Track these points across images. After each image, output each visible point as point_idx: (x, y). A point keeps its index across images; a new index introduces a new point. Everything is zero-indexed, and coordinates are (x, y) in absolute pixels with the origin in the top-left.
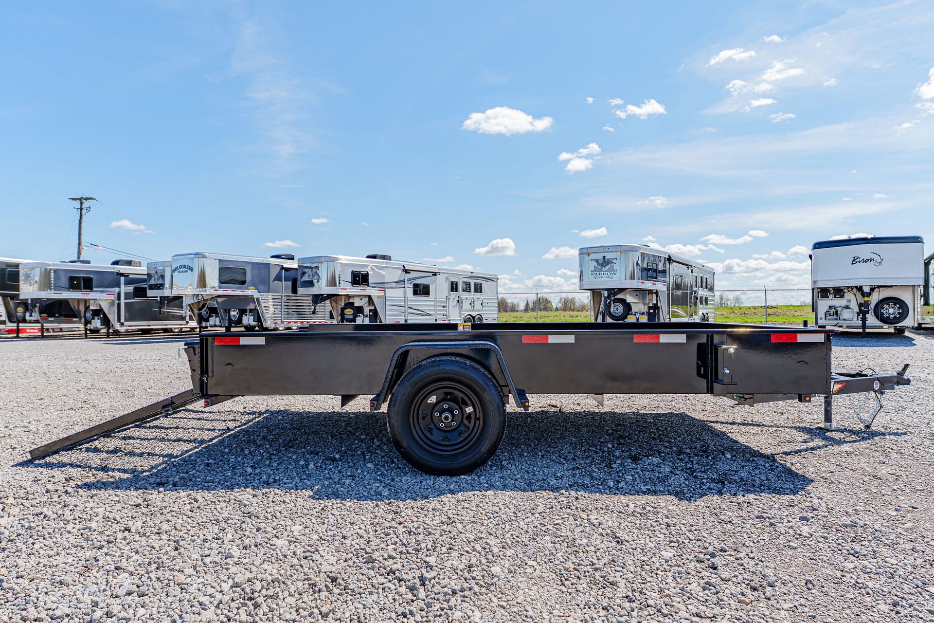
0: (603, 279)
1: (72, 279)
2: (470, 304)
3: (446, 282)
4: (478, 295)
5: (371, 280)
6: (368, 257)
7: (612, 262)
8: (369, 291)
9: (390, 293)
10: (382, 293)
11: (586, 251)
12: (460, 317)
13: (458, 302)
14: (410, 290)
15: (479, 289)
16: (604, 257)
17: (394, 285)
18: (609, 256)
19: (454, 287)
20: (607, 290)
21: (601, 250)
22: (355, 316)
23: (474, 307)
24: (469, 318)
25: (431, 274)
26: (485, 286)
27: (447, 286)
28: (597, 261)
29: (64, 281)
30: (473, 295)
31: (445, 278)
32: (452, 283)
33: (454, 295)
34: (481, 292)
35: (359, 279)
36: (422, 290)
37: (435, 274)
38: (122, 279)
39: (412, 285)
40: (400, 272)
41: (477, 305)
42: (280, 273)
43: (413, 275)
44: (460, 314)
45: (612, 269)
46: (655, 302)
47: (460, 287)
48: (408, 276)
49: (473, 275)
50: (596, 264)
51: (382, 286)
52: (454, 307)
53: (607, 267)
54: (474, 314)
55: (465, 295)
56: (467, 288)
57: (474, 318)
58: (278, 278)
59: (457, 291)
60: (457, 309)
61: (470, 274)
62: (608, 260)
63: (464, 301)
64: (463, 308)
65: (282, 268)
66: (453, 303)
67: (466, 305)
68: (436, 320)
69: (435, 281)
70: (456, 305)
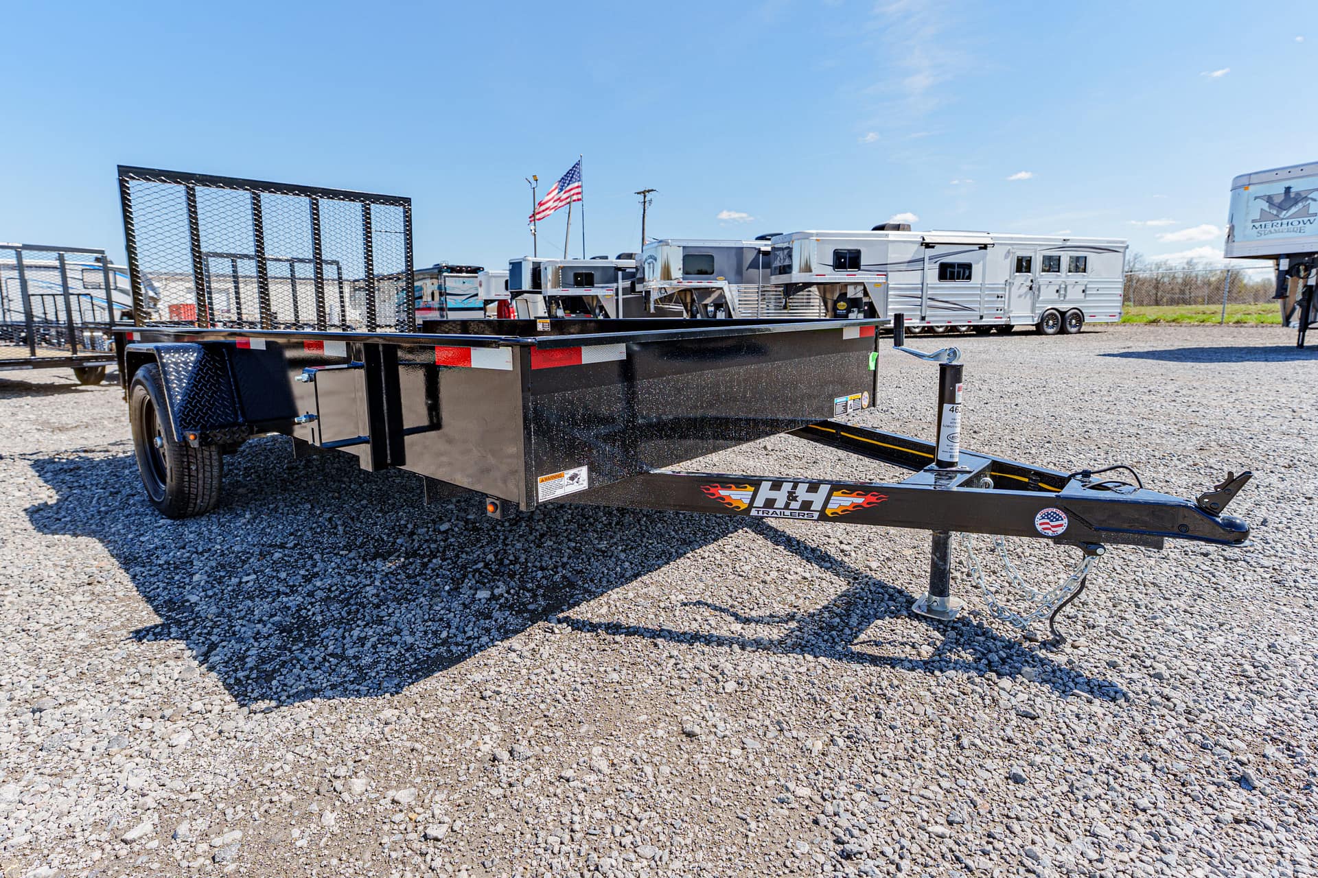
0: (1281, 235)
1: (576, 275)
2: (1057, 291)
3: (1006, 257)
4: (1078, 277)
5: (864, 261)
6: (875, 229)
7: (1306, 198)
8: (859, 276)
9: (895, 279)
10: (882, 279)
11: (1245, 181)
12: (1033, 311)
13: (1031, 288)
14: (933, 273)
15: (1079, 265)
16: (1288, 189)
17: (903, 267)
18: (1298, 186)
19: (1023, 265)
20: (1288, 256)
21: (1284, 174)
22: (849, 311)
23: (1065, 296)
24: (1052, 314)
25: (976, 247)
26: (1094, 259)
27: (1011, 263)
28: (1269, 199)
29: (571, 279)
30: (1065, 277)
31: (1005, 251)
32: (1020, 259)
33: (1022, 278)
34: (1084, 271)
35: (847, 260)
36: (953, 272)
37: (984, 247)
38: (620, 273)
39: (937, 265)
40: (916, 246)
41: (1074, 293)
42: (757, 258)
43: (938, 250)
44: (1036, 308)
45: (1306, 213)
47: (1037, 264)
48: (930, 252)
49: (1068, 244)
50: (1265, 206)
51: (882, 268)
52: (1020, 296)
53: (1294, 210)
54: (1063, 307)
55: (1045, 278)
56: (1052, 264)
57: (1063, 314)
58: (754, 265)
59: (1028, 271)
60: (1028, 301)
61: (1060, 244)
62: (1298, 194)
63: (1042, 288)
64: (1041, 298)
65: (759, 251)
66: (1019, 290)
67: (1048, 293)
68: (981, 317)
69: (984, 258)
70: (1026, 294)
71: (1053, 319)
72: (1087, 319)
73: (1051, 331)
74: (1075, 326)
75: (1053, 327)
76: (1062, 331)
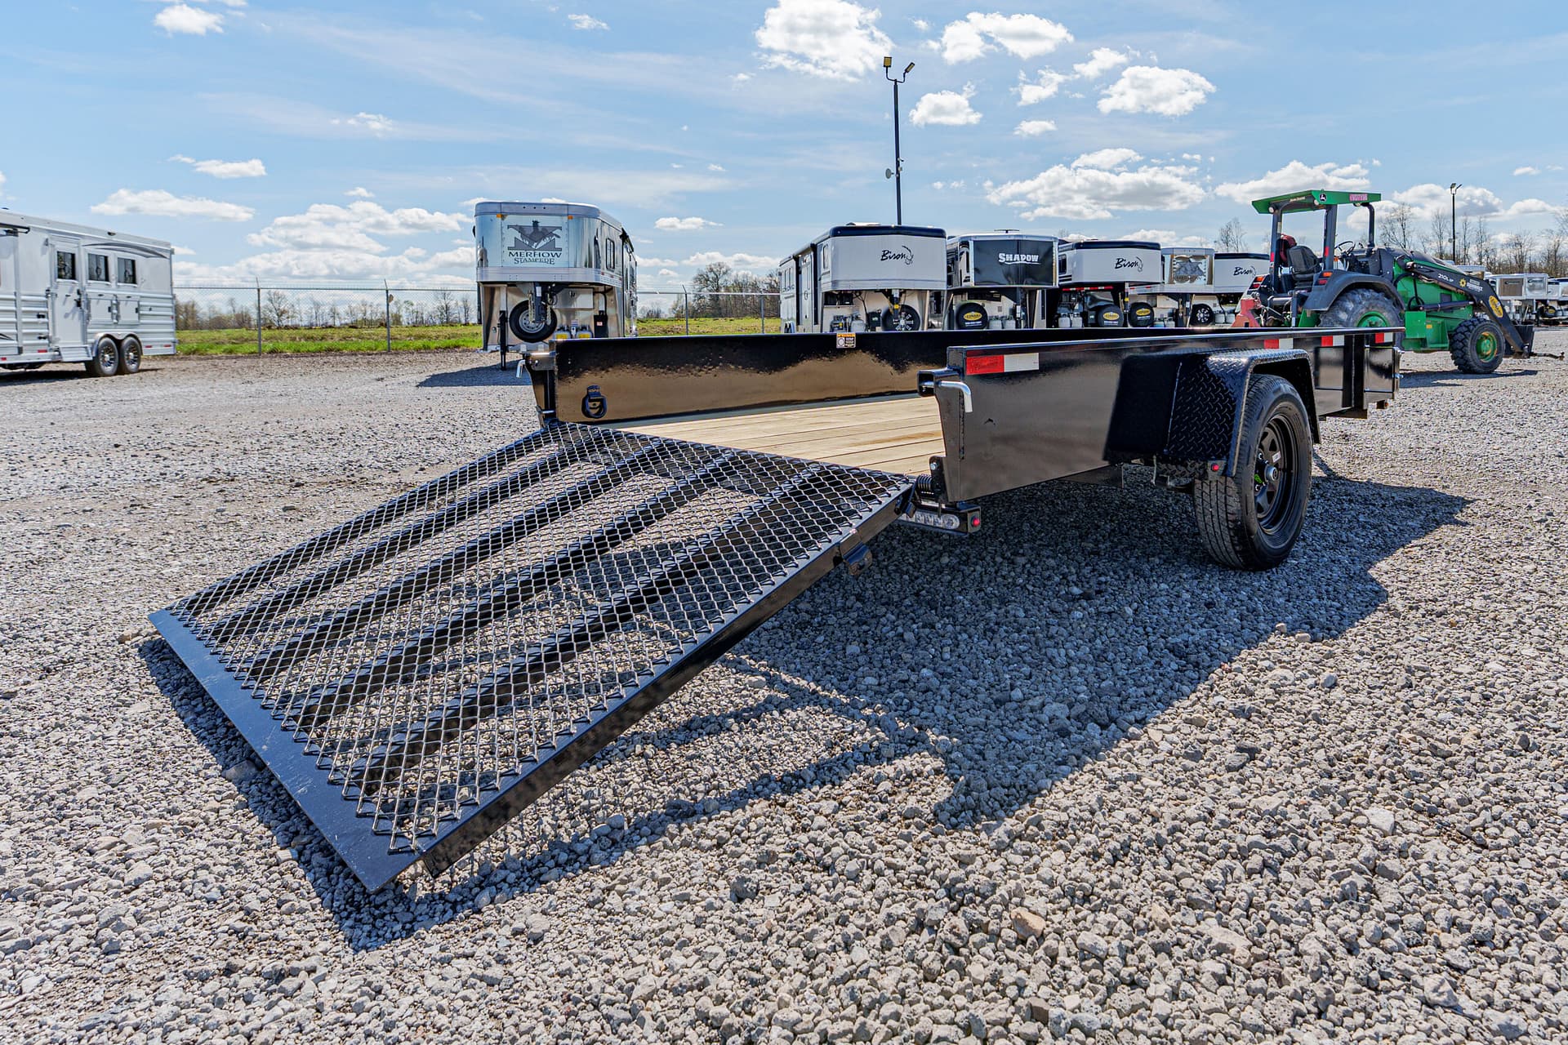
2: (110, 309)
3: (43, 253)
4: (126, 290)
12: (84, 340)
13: (79, 304)
15: (128, 273)
19: (66, 267)
23: (118, 317)
24: (107, 344)
25: (3, 231)
26: (143, 265)
27: (45, 265)
30: (115, 288)
31: (42, 242)
32: (61, 257)
33: (65, 285)
34: (134, 282)
37: (13, 230)
41: (127, 313)
44: (85, 335)
46: (602, 308)
47: (82, 267)
49: (114, 239)
52: (66, 316)
54: (119, 333)
55: (94, 288)
56: (100, 270)
57: (118, 342)
59: (73, 277)
60: (75, 323)
61: (106, 238)
63: (93, 303)
64: (93, 319)
66: (63, 306)
67: (99, 312)
68: (20, 350)
69: (15, 248)
70: (73, 312)
71: (108, 351)
72: (146, 352)
73: (109, 369)
74: (133, 361)
75: (109, 363)
76: (121, 370)
